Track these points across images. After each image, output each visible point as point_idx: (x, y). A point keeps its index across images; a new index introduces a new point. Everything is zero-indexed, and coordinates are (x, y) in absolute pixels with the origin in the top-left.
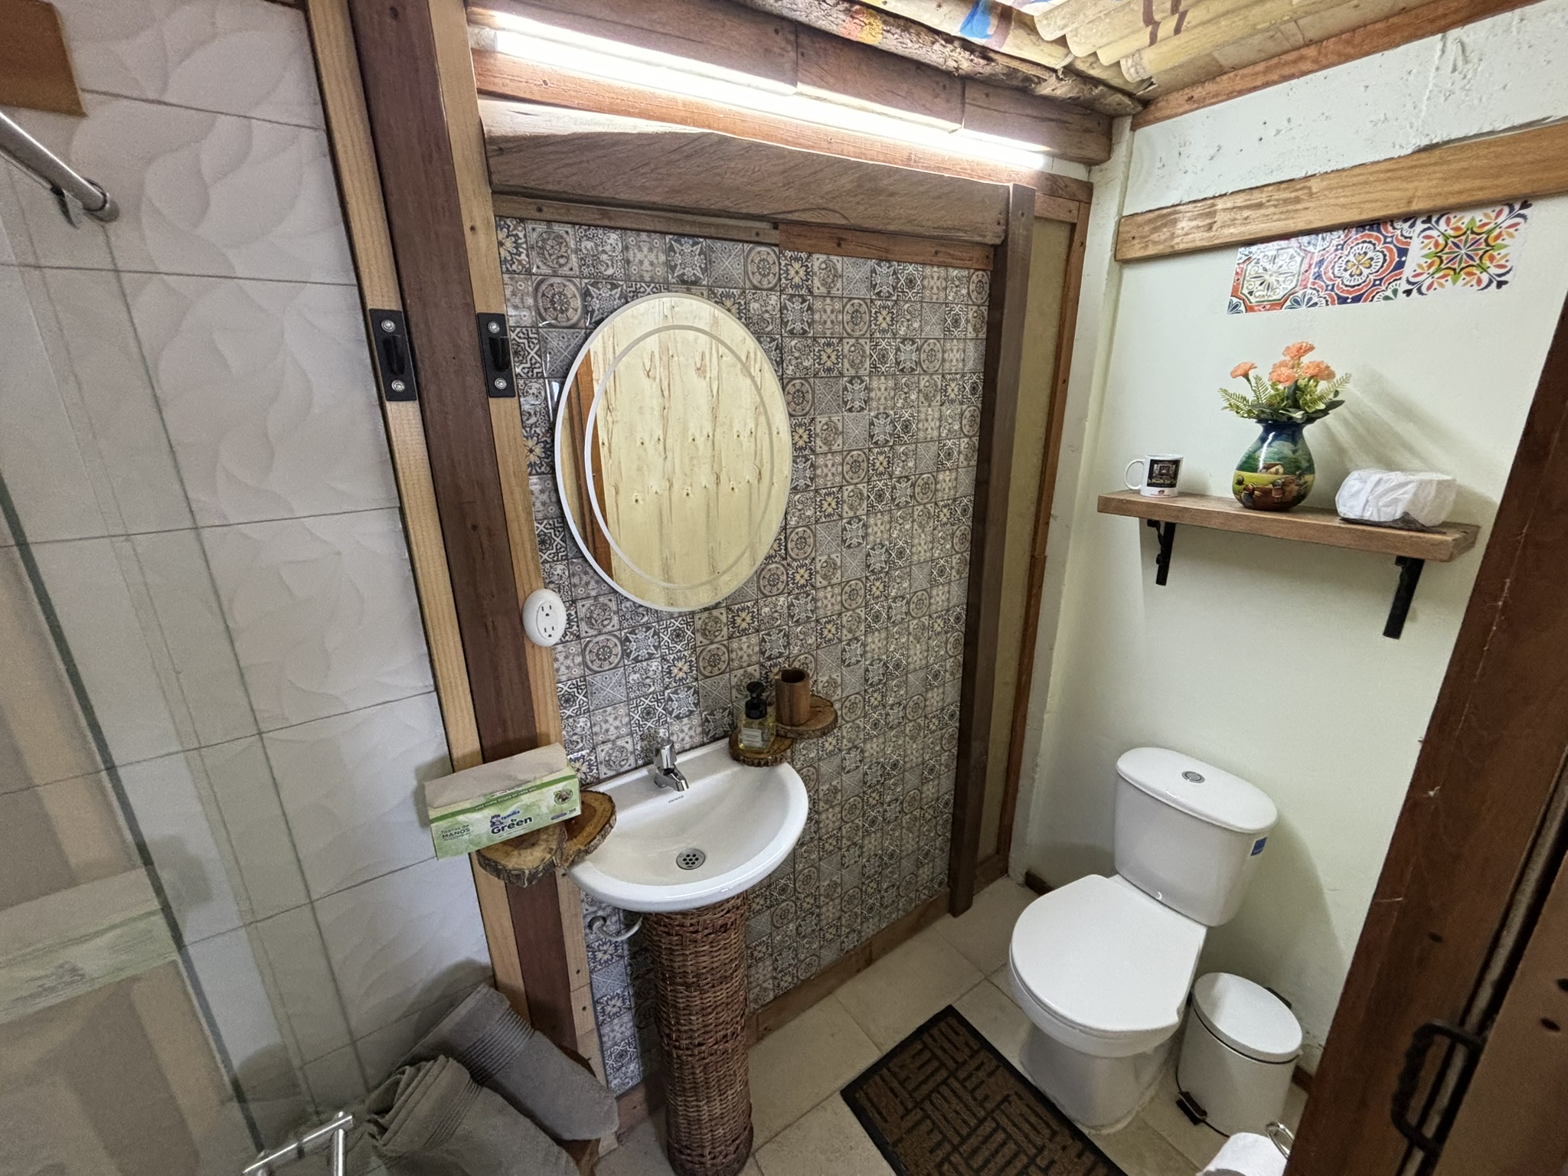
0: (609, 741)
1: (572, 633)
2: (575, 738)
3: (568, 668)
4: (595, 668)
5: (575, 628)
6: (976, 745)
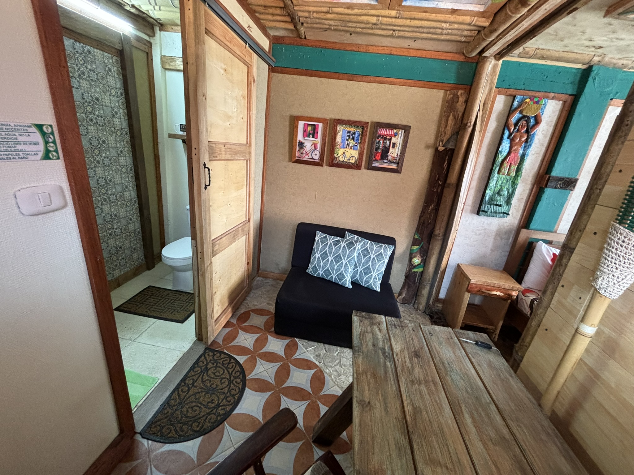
6: (145, 212)
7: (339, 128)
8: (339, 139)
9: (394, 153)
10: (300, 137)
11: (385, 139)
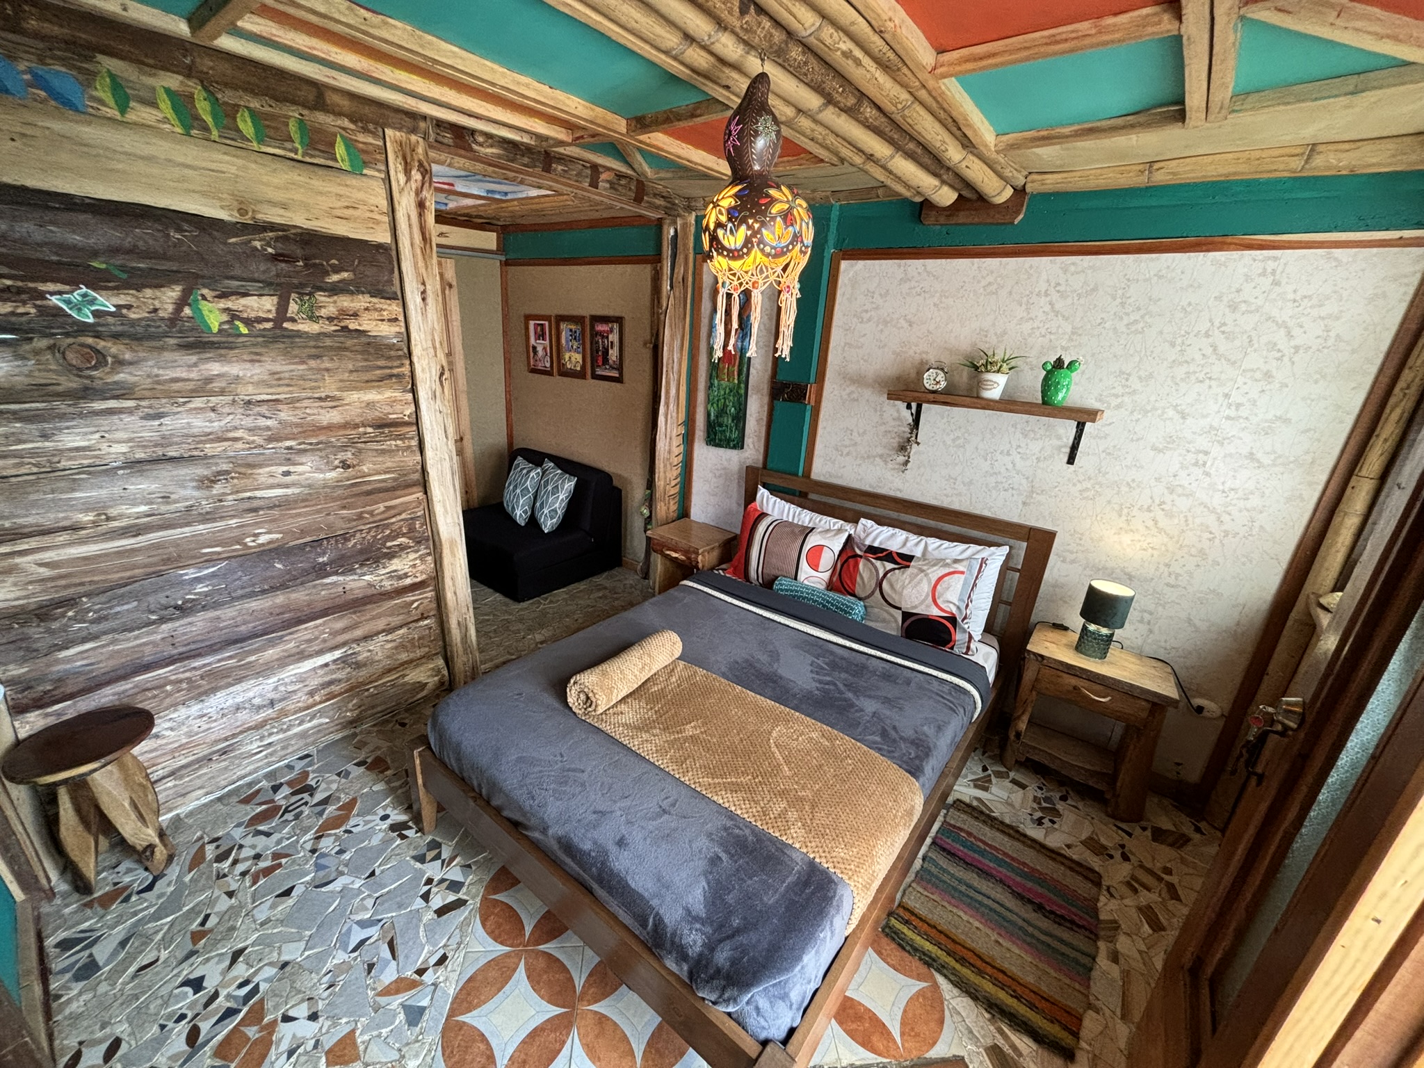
7: (563, 326)
8: (563, 341)
9: (613, 354)
10: (532, 341)
11: (603, 337)
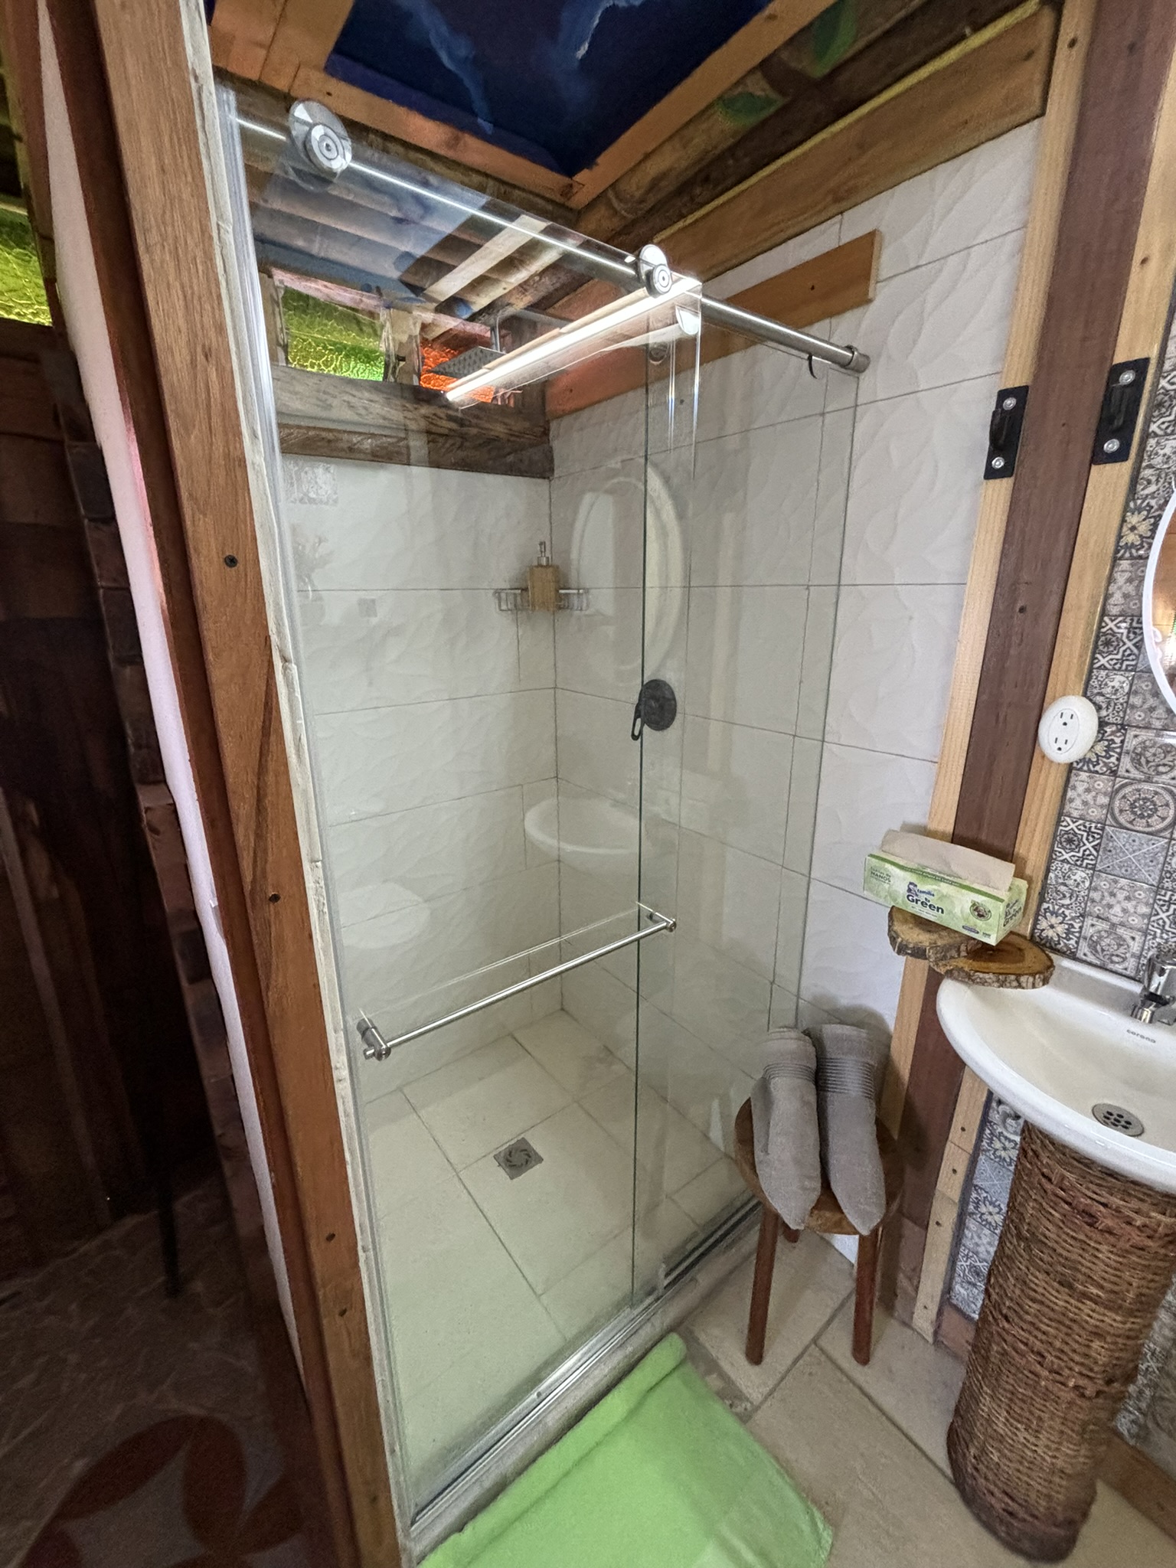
0: (1106, 919)
1: (1106, 764)
2: (1063, 888)
3: (1085, 803)
4: (1122, 820)
5: (1113, 760)
